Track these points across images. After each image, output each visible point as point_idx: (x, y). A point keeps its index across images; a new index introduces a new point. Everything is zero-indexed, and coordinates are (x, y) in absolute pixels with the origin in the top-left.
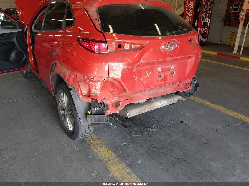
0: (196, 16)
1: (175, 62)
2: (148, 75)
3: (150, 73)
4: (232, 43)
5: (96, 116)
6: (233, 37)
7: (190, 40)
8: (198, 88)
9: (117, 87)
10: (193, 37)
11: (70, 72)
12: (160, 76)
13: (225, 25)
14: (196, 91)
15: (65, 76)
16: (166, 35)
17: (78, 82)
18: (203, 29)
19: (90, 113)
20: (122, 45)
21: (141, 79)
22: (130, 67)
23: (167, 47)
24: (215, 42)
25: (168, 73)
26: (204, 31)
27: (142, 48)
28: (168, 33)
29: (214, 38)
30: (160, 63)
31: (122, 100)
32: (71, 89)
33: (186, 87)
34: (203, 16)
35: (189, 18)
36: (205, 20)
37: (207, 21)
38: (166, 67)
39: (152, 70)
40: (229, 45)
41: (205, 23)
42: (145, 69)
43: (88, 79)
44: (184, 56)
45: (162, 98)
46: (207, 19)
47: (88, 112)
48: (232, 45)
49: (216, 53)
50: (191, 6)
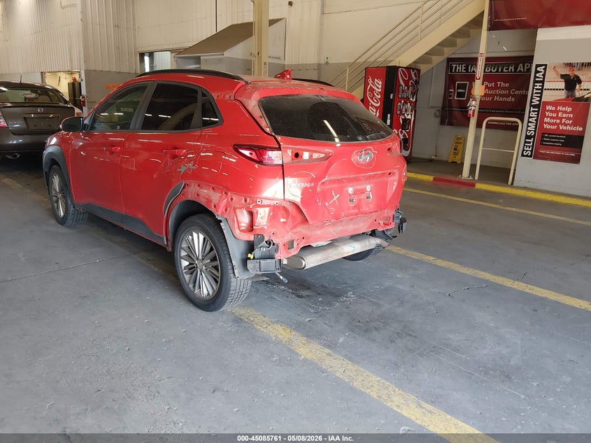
0: (388, 107)
1: (372, 180)
2: (335, 198)
3: (338, 196)
4: (458, 159)
5: (261, 261)
6: (460, 147)
7: (389, 149)
8: (404, 225)
9: (292, 216)
10: (393, 144)
11: (219, 195)
12: (351, 201)
13: (442, 123)
14: (402, 229)
15: (209, 201)
16: (358, 140)
17: (235, 210)
18: (402, 132)
19: (252, 257)
20: (300, 154)
21: (327, 204)
22: (313, 185)
23: (360, 157)
24: (426, 156)
25: (363, 196)
26: (404, 135)
27: (327, 158)
28: (360, 138)
29: (423, 149)
30: (351, 181)
31: (297, 238)
32: (221, 221)
33: (386, 222)
34: (400, 106)
35: (375, 110)
36: (406, 115)
37: (409, 117)
38: (360, 187)
39: (341, 191)
40: (453, 162)
41: (405, 120)
42: (331, 189)
43: (253, 203)
44: (383, 172)
45: (350, 240)
46: (409, 112)
47: (249, 255)
48: (459, 162)
49: (430, 178)
50: (378, 88)
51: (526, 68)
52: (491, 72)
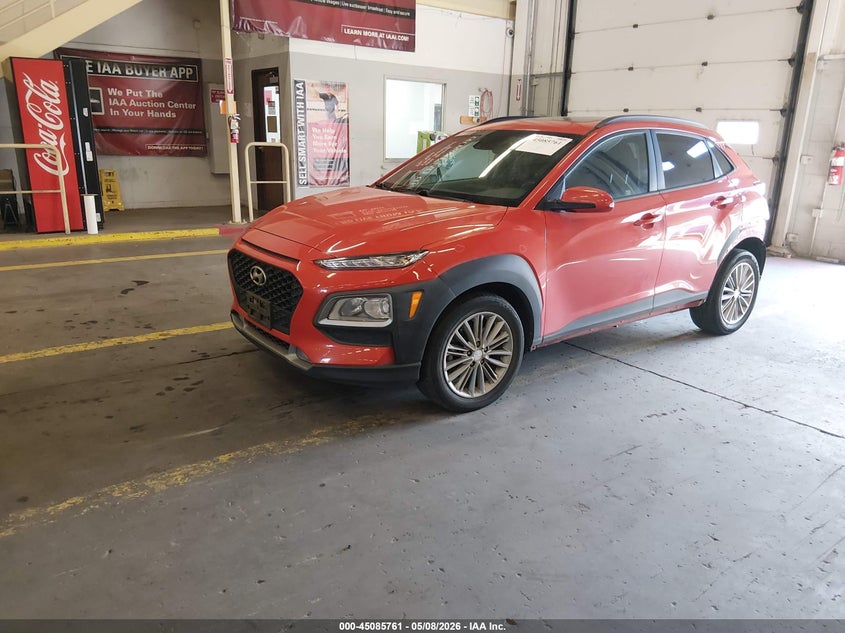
4: (117, 204)
40: (111, 210)
49: (214, 231)
50: (54, 98)
51: (180, 73)
52: (134, 75)
